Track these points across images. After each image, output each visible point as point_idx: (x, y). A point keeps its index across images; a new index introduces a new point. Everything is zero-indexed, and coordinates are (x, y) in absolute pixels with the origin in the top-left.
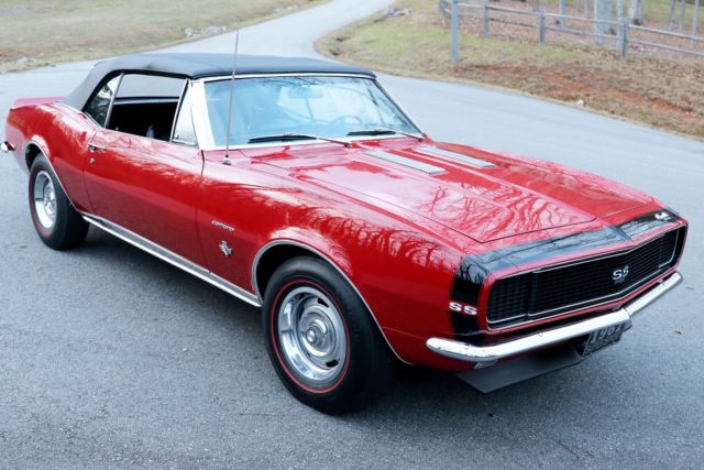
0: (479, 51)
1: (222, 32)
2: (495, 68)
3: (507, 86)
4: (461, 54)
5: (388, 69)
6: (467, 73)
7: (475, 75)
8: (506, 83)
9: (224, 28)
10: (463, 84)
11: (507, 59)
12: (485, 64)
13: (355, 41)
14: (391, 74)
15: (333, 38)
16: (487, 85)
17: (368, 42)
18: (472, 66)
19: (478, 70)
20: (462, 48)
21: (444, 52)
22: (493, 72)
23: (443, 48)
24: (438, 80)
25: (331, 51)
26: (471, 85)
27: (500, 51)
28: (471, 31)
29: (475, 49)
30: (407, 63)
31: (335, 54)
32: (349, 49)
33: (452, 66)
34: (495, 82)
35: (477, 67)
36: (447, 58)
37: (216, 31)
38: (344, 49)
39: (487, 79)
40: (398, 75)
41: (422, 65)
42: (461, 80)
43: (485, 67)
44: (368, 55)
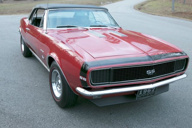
0: (181, 8)
1: (110, 3)
2: (185, 13)
3: (188, 19)
4: (175, 9)
5: (152, 13)
6: (176, 14)
7: (178, 15)
8: (188, 17)
9: (111, 2)
10: (174, 17)
11: (189, 10)
12: (182, 12)
13: (146, 6)
14: (153, 14)
15: (140, 5)
16: (181, 18)
17: (150, 6)
18: (178, 12)
19: (180, 14)
20: (176, 7)
21: (170, 9)
22: (184, 14)
23: (170, 7)
24: (167, 16)
25: (138, 8)
26: (176, 18)
27: (187, 8)
28: (180, 3)
29: (180, 8)
30: (159, 12)
31: (139, 9)
32: (143, 8)
33: (172, 12)
34: (184, 17)
35: (179, 13)
36: (171, 10)
37: (109, 3)
38: (142, 8)
39: (181, 16)
40: (155, 15)
41: (163, 12)
42: (173, 17)
43: (181, 13)
44: (149, 9)
